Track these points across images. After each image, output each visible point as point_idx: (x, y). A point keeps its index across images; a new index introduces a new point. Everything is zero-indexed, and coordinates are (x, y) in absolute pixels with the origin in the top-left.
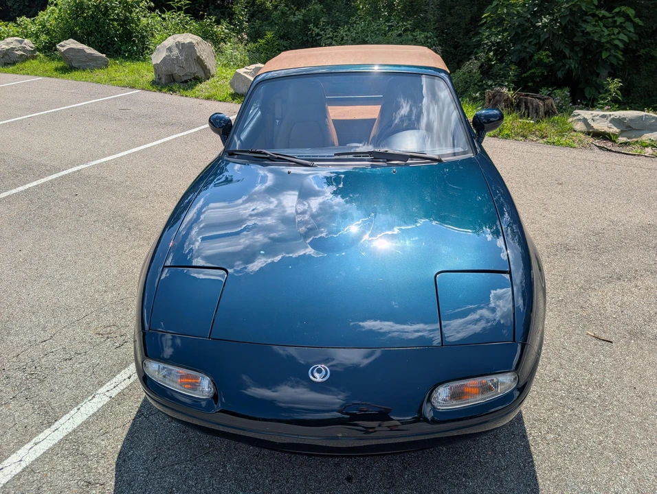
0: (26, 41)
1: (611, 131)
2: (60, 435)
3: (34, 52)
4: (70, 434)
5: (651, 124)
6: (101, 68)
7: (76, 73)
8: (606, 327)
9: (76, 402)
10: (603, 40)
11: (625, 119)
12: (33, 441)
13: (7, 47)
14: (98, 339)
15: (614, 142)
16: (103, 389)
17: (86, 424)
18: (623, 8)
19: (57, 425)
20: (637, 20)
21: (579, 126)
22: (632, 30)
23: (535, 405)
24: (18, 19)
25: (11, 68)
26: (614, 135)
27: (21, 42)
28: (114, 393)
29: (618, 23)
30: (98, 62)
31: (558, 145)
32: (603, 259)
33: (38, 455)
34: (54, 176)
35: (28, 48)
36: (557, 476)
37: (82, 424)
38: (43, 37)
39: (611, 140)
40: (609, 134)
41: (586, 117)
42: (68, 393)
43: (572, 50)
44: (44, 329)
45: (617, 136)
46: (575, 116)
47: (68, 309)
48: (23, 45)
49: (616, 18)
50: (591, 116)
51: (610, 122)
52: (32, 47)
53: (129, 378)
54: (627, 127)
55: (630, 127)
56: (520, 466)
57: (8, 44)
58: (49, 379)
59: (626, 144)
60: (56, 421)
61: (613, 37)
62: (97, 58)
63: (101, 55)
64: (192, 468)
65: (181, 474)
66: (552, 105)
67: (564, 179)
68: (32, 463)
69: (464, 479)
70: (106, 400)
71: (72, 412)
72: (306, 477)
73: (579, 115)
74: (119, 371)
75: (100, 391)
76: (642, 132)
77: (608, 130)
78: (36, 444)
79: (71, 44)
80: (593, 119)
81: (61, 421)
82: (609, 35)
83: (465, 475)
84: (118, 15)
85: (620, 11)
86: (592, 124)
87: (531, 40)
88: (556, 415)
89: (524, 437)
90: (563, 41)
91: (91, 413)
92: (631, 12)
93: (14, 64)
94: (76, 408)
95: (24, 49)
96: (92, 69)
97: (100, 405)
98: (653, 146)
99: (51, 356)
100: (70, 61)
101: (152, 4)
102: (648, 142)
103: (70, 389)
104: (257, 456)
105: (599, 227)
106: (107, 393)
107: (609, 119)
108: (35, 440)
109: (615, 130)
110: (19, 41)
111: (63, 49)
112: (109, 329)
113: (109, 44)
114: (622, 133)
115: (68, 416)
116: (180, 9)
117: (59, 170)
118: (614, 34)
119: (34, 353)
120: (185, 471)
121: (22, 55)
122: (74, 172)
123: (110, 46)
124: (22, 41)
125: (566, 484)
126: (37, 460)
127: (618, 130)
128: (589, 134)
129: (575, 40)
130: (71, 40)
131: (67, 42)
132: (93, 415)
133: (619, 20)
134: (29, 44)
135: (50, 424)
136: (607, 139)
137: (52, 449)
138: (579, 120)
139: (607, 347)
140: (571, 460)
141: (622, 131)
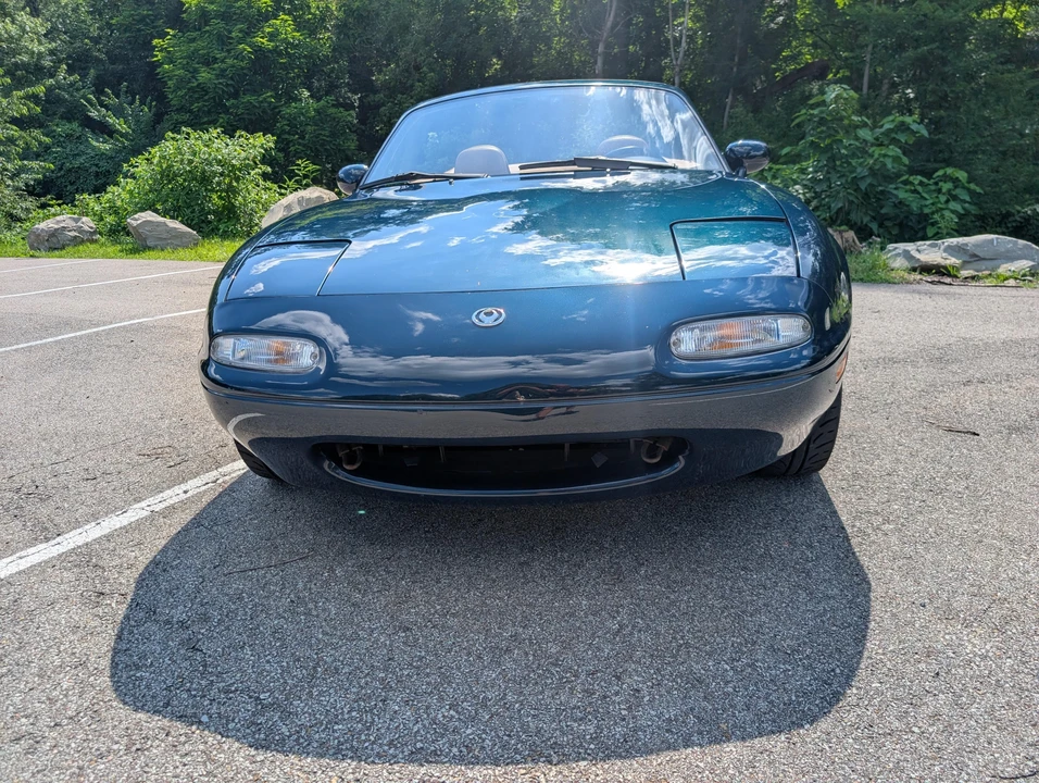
0: (84, 219)
1: (948, 262)
2: (62, 549)
3: (95, 233)
4: (79, 547)
5: (1008, 251)
6: (187, 247)
7: (151, 253)
8: (968, 423)
9: (95, 517)
10: (926, 211)
11: (967, 245)
12: (18, 555)
13: (56, 227)
14: (142, 460)
15: (956, 277)
16: (143, 504)
17: (108, 537)
18: (949, 171)
19: (59, 539)
20: (972, 186)
21: (899, 263)
22: (968, 199)
24: (77, 196)
25: (57, 253)
26: (953, 267)
27: (76, 220)
28: (157, 508)
29: (944, 190)
30: (184, 240)
31: (869, 282)
32: (955, 367)
33: (22, 568)
34: (101, 328)
35: (87, 228)
36: (903, 565)
37: (100, 538)
38: (110, 219)
39: (949, 275)
40: (945, 267)
41: (907, 248)
42: (83, 510)
43: (881, 225)
44: (58, 453)
45: (958, 270)
46: (890, 251)
47: (99, 434)
48: (79, 224)
49: (941, 184)
50: (915, 247)
51: (945, 251)
52: (91, 228)
53: (185, 492)
54: (973, 258)
55: (977, 256)
56: (838, 557)
57: (58, 222)
58: (56, 498)
59: (973, 278)
60: (59, 535)
61: (939, 205)
62: (183, 234)
63: (190, 230)
64: (277, 574)
65: (258, 580)
66: (854, 241)
67: (880, 308)
68: (11, 576)
69: (742, 573)
70: (145, 513)
71: (87, 527)
72: (470, 577)
73: (896, 248)
74: (169, 488)
75: (135, 506)
76: (995, 262)
77: (943, 262)
78: (21, 558)
79: (149, 216)
80: (918, 250)
81: (67, 536)
82: (933, 204)
83: (744, 569)
84: (219, 184)
85: (945, 174)
86: (918, 256)
87: (818, 213)
88: (896, 507)
90: (866, 214)
91: (117, 527)
92: (962, 175)
93: (63, 248)
94: (93, 524)
95: (80, 229)
96: (175, 248)
97: (133, 520)
98: (1016, 279)
99: (62, 478)
100: (145, 239)
101: (269, 169)
102: (1009, 274)
103: (87, 506)
104: (389, 559)
105: (943, 343)
106: (148, 508)
107: (942, 247)
108: (23, 553)
109: (953, 261)
110: (74, 219)
111: (135, 223)
112: (160, 451)
113: (203, 221)
114: (965, 264)
115: (79, 530)
116: (305, 176)
117: (111, 323)
118: (940, 202)
119: (38, 475)
120: (265, 577)
121: (75, 237)
122: (132, 324)
123: (203, 225)
124: (80, 219)
125: (922, 572)
126: (19, 573)
127: (958, 262)
128: (914, 270)
129: (883, 211)
130: (150, 212)
131: (143, 214)
132: (121, 528)
133: (946, 186)
134: (88, 223)
135: (47, 540)
136: (944, 274)
137: (46, 562)
138: (898, 255)
139: (972, 441)
140: (927, 550)
141: (965, 262)
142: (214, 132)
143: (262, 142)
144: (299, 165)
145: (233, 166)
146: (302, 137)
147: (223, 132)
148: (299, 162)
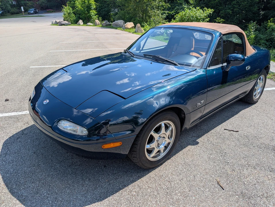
8: (232, 183)
23: (147, 182)
35: (162, 32)
36: (114, 203)
52: (163, 32)
56: (108, 191)
69: (87, 180)
72: (57, 149)
88: (149, 190)
89: (125, 186)
139: (217, 189)
142: (198, 8)
143: (210, 11)
144: (217, 19)
145: (198, 18)
146: (239, 6)
147: (200, 8)
148: (217, 18)
